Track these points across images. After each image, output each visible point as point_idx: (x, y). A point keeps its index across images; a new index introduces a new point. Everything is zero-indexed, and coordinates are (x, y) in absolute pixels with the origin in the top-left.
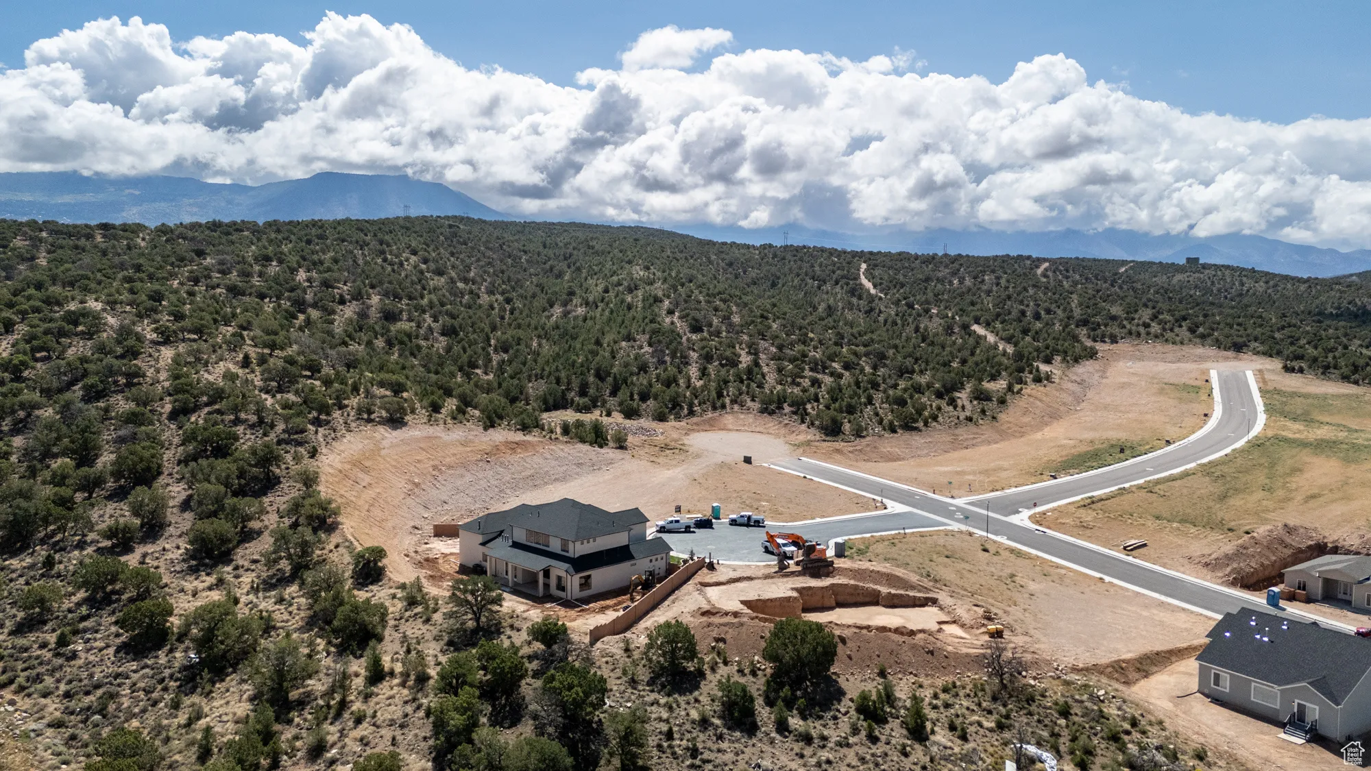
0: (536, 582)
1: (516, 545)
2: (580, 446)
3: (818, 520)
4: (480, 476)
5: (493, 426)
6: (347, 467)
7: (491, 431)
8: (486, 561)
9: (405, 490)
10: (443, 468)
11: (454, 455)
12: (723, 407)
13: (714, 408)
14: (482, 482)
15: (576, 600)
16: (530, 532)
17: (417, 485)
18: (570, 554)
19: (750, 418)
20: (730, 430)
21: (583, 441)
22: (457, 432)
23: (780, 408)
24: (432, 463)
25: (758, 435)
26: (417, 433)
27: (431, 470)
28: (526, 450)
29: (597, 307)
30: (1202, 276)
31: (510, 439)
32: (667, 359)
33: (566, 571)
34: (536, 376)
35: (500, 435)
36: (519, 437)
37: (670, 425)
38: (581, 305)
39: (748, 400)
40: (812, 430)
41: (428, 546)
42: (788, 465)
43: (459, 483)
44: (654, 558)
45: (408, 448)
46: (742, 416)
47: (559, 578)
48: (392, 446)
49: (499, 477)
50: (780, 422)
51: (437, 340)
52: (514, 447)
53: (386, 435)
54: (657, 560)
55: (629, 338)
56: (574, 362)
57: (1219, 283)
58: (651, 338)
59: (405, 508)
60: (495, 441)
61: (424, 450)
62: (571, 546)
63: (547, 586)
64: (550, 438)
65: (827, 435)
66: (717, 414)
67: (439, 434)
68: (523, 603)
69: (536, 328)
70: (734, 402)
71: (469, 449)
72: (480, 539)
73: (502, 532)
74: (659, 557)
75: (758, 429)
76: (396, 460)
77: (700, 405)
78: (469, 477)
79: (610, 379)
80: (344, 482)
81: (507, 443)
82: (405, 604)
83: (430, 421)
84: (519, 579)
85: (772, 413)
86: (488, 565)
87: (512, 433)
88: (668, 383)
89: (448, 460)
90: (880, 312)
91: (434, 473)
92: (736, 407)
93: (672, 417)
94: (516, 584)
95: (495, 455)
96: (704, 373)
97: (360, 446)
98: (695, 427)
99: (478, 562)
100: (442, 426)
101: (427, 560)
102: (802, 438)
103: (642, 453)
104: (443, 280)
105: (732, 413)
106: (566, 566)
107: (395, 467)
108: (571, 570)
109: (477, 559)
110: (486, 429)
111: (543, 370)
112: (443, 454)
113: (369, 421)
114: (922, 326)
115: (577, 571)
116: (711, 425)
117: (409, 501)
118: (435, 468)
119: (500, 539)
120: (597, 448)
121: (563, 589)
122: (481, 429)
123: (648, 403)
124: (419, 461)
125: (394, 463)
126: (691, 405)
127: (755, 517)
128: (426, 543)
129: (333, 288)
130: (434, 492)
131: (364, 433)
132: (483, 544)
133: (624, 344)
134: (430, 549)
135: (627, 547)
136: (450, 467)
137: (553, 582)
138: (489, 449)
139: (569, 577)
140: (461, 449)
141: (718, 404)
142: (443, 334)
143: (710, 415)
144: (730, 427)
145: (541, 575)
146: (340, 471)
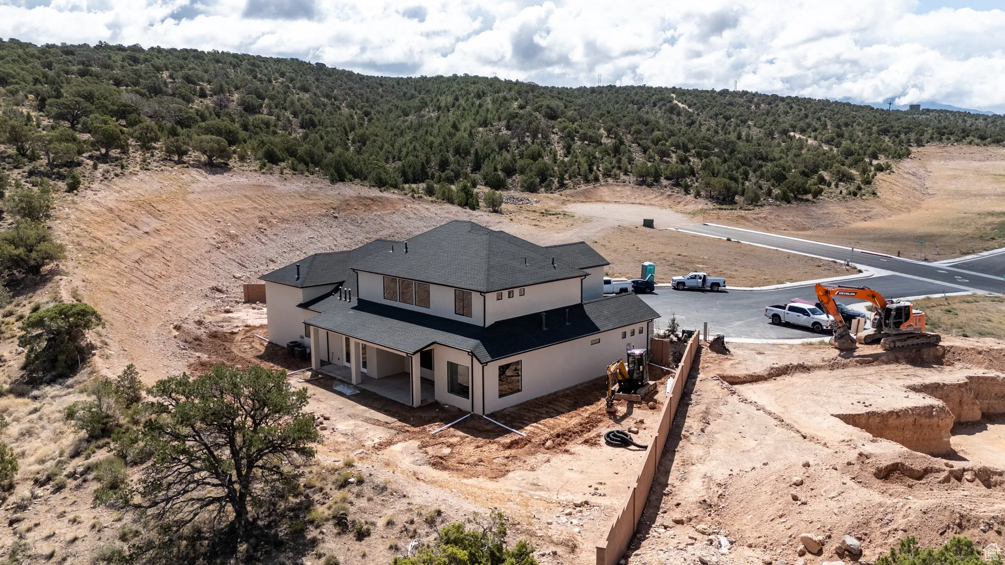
0: (406, 376)
1: (365, 306)
2: (448, 206)
3: (788, 285)
4: (324, 233)
5: (343, 181)
6: (123, 206)
7: (339, 185)
8: (308, 335)
9: (213, 242)
10: (274, 221)
11: (290, 207)
12: (596, 179)
13: (587, 181)
14: (326, 240)
15: (492, 415)
16: (390, 280)
17: (233, 237)
18: (476, 319)
19: (627, 191)
20: (608, 202)
21: (451, 202)
22: (297, 183)
23: (657, 180)
24: (259, 213)
25: (641, 206)
26: (243, 180)
27: (257, 221)
28: (384, 207)
29: (449, 111)
30: (928, 117)
31: (362, 194)
32: (529, 140)
33: (472, 354)
34: (394, 158)
35: (350, 190)
36: (375, 192)
37: (542, 195)
38: (434, 111)
39: (621, 174)
40: (700, 200)
41: (230, 315)
42: (699, 230)
43: (295, 239)
44: (628, 330)
45: (228, 194)
46: (619, 189)
47: (453, 368)
48: (205, 191)
49: (349, 235)
50: (662, 194)
51: (295, 131)
52: (368, 203)
53: (201, 179)
54: (633, 333)
55: (485, 124)
56: (432, 143)
57: (945, 122)
58: (508, 122)
59: (207, 263)
60: (344, 196)
61: (250, 198)
62: (476, 301)
63: (428, 384)
64: (414, 198)
65: (721, 204)
66: (591, 186)
67: (271, 184)
68: (377, 423)
69: (392, 130)
70: (607, 174)
71: (310, 202)
72: (299, 296)
73: (341, 284)
74: (637, 327)
75: (638, 201)
76: (207, 207)
77: (570, 178)
78: (308, 233)
79: (471, 157)
80: (112, 224)
81: (359, 198)
82: (83, 434)
83: (261, 168)
84: (373, 370)
85: (650, 186)
86: (312, 341)
87: (366, 188)
88: (535, 157)
89: (281, 212)
90: (701, 125)
91: (260, 225)
92: (610, 180)
93: (543, 189)
94: (365, 378)
95: (344, 210)
96: (568, 150)
97: (157, 186)
98: (569, 198)
99: (297, 339)
100: (277, 176)
101: (214, 335)
102: (691, 207)
103: (521, 217)
104: (307, 95)
105: (607, 185)
106: (471, 343)
107: (204, 214)
108: (483, 352)
109: (295, 333)
110: (333, 181)
111: (400, 151)
112: (275, 205)
113: (180, 162)
114: (743, 134)
115: (495, 354)
116: (587, 197)
117: (215, 254)
118: (262, 219)
119: (337, 296)
120: (468, 210)
121: (463, 390)
122: (327, 182)
123: (514, 177)
124: (240, 210)
125: (204, 210)
126: (562, 178)
127: (711, 279)
128: (227, 312)
129: (196, 84)
130: (258, 247)
131: (167, 173)
132: (305, 306)
133: (481, 129)
134: (229, 320)
135: (580, 307)
136: (283, 220)
137: (441, 375)
138: (336, 204)
139: (478, 366)
140: (301, 201)
141: (591, 177)
142: (302, 127)
143: (583, 187)
144: (607, 199)
145: (416, 360)
146: (111, 210)
